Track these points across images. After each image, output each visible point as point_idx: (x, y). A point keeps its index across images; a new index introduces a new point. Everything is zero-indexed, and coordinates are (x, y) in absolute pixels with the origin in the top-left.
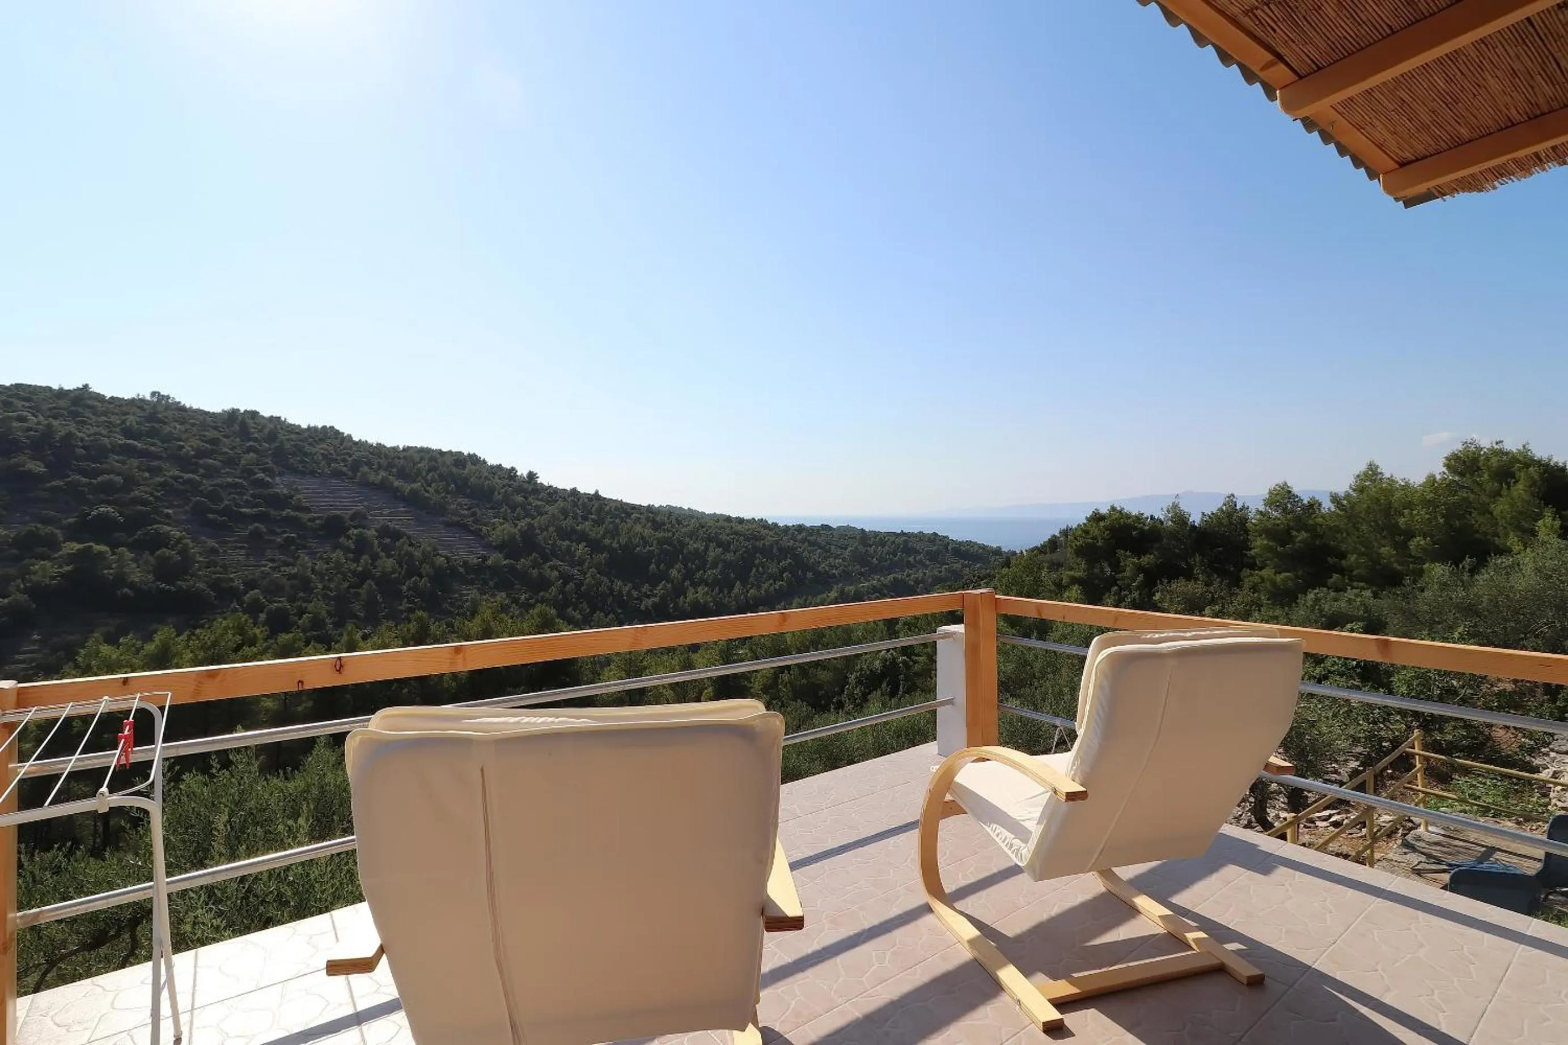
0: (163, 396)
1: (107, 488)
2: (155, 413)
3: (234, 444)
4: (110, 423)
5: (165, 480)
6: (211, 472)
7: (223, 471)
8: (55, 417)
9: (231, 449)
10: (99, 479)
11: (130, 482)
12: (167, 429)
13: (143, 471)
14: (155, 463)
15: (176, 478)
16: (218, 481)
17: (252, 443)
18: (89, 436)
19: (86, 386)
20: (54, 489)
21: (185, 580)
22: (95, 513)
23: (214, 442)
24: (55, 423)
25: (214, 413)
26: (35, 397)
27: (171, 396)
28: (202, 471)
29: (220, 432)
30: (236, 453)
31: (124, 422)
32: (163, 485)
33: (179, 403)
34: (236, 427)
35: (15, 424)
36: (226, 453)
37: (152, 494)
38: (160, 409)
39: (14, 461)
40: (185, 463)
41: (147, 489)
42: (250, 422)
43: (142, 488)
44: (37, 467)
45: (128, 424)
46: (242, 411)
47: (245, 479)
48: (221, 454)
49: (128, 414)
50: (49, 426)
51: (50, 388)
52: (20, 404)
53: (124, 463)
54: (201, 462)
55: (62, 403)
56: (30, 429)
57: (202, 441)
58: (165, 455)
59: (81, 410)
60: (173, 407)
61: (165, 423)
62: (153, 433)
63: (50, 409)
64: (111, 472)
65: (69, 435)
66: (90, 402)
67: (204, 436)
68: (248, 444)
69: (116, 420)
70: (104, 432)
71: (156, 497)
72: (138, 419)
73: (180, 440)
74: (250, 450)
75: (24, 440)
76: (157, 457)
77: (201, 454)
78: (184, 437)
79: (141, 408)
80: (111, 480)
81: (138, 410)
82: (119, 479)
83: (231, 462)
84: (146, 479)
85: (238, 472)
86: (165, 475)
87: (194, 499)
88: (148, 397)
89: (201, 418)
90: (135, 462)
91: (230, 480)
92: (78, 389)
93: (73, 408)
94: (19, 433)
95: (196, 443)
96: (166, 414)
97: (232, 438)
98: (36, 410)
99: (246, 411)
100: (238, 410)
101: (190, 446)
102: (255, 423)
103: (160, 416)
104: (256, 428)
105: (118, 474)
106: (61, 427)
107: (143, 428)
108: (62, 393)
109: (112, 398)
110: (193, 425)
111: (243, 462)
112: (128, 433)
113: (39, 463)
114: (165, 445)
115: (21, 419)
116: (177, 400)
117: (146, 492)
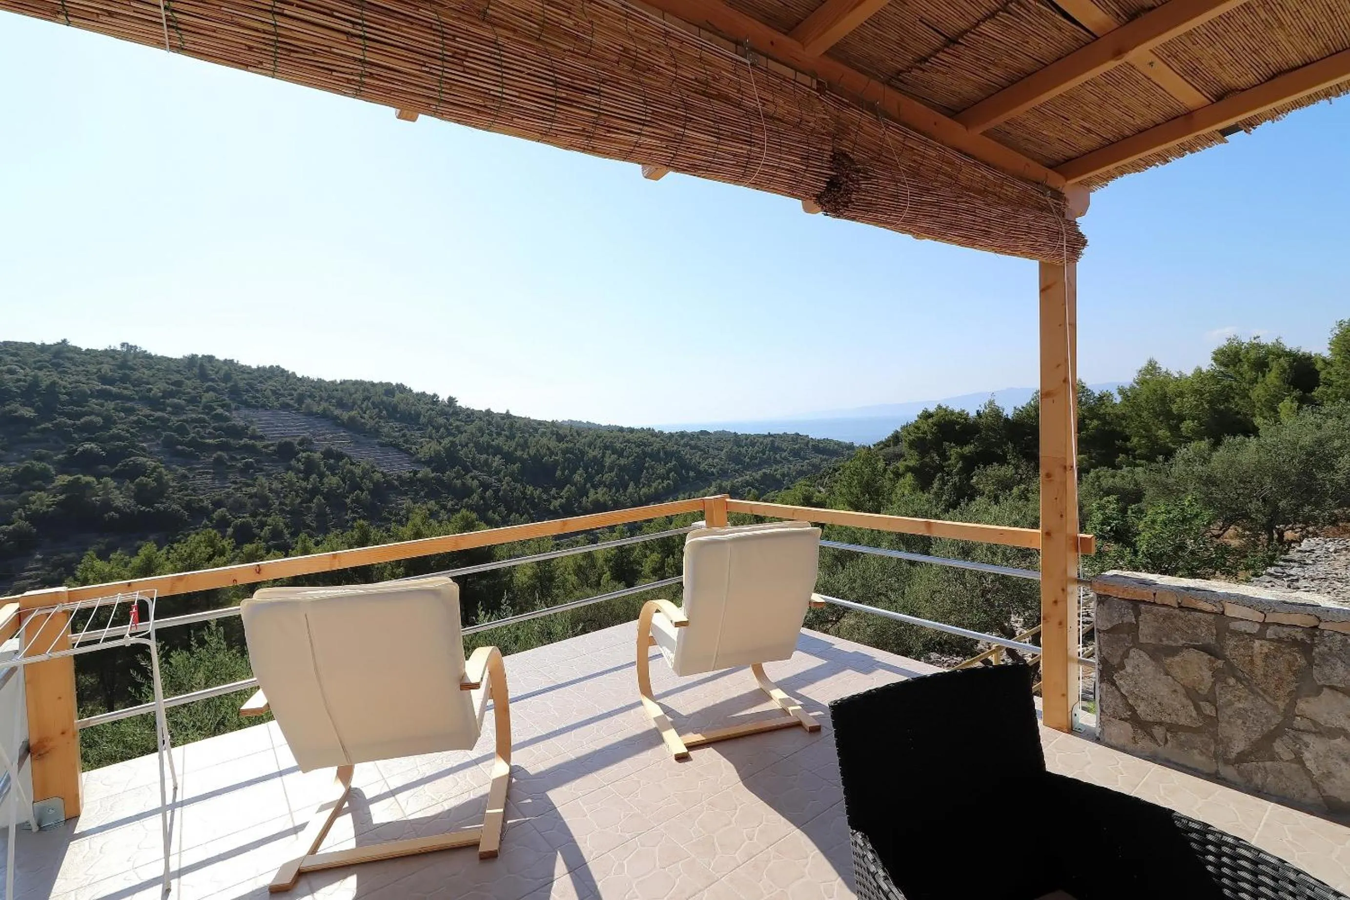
0: (132, 347)
1: (89, 428)
2: (126, 361)
3: (195, 385)
4: (88, 371)
5: (139, 418)
6: (178, 410)
7: (187, 408)
8: (40, 369)
9: (194, 389)
10: (82, 420)
11: (109, 422)
12: (136, 375)
13: (119, 411)
14: (129, 404)
15: (147, 416)
16: (184, 417)
17: (210, 383)
18: (70, 384)
19: (64, 341)
20: (44, 430)
21: (162, 503)
22: (80, 449)
23: (178, 384)
24: (41, 374)
25: (176, 359)
26: (21, 353)
27: (138, 346)
28: (169, 409)
29: (182, 374)
30: (198, 393)
31: (99, 370)
32: (138, 422)
33: (146, 351)
34: (196, 370)
35: (7, 376)
36: (189, 393)
37: (128, 431)
38: (130, 357)
39: (7, 408)
40: (155, 403)
41: (124, 426)
42: (207, 366)
43: (120, 426)
44: (28, 412)
45: (103, 371)
46: (200, 356)
47: (207, 414)
48: (184, 394)
49: (102, 363)
50: (35, 377)
51: (33, 344)
52: (8, 358)
53: (102, 406)
54: (167, 401)
55: (46, 356)
56: (19, 380)
57: (167, 383)
58: (137, 397)
59: (61, 361)
60: (140, 355)
61: (134, 370)
62: (124, 379)
63: (35, 362)
64: (91, 413)
65: (54, 383)
66: (70, 355)
67: (169, 379)
68: (207, 385)
69: (92, 369)
70: (83, 379)
71: (131, 434)
72: (112, 367)
73: (148, 384)
74: (209, 389)
75: (14, 389)
76: (129, 399)
77: (167, 394)
78: (152, 380)
79: (113, 357)
80: (91, 421)
81: (110, 359)
82: (99, 420)
83: (193, 400)
84: (122, 418)
85: (200, 409)
86: (138, 414)
87: (164, 434)
88: (119, 348)
89: (165, 364)
90: (111, 405)
91: (194, 416)
92: (58, 344)
93: (54, 361)
94: (11, 384)
95: (162, 385)
96: (135, 362)
97: (193, 380)
98: (23, 364)
99: (203, 356)
100: (197, 355)
101: (158, 388)
102: (212, 366)
103: (130, 363)
104: (213, 371)
105: (98, 415)
106: (46, 378)
107: (116, 374)
108: (44, 348)
109: (88, 350)
110: (158, 370)
111: (204, 400)
112: (104, 380)
113: (29, 409)
114: (137, 389)
115: (11, 372)
116: (143, 349)
117: (123, 430)
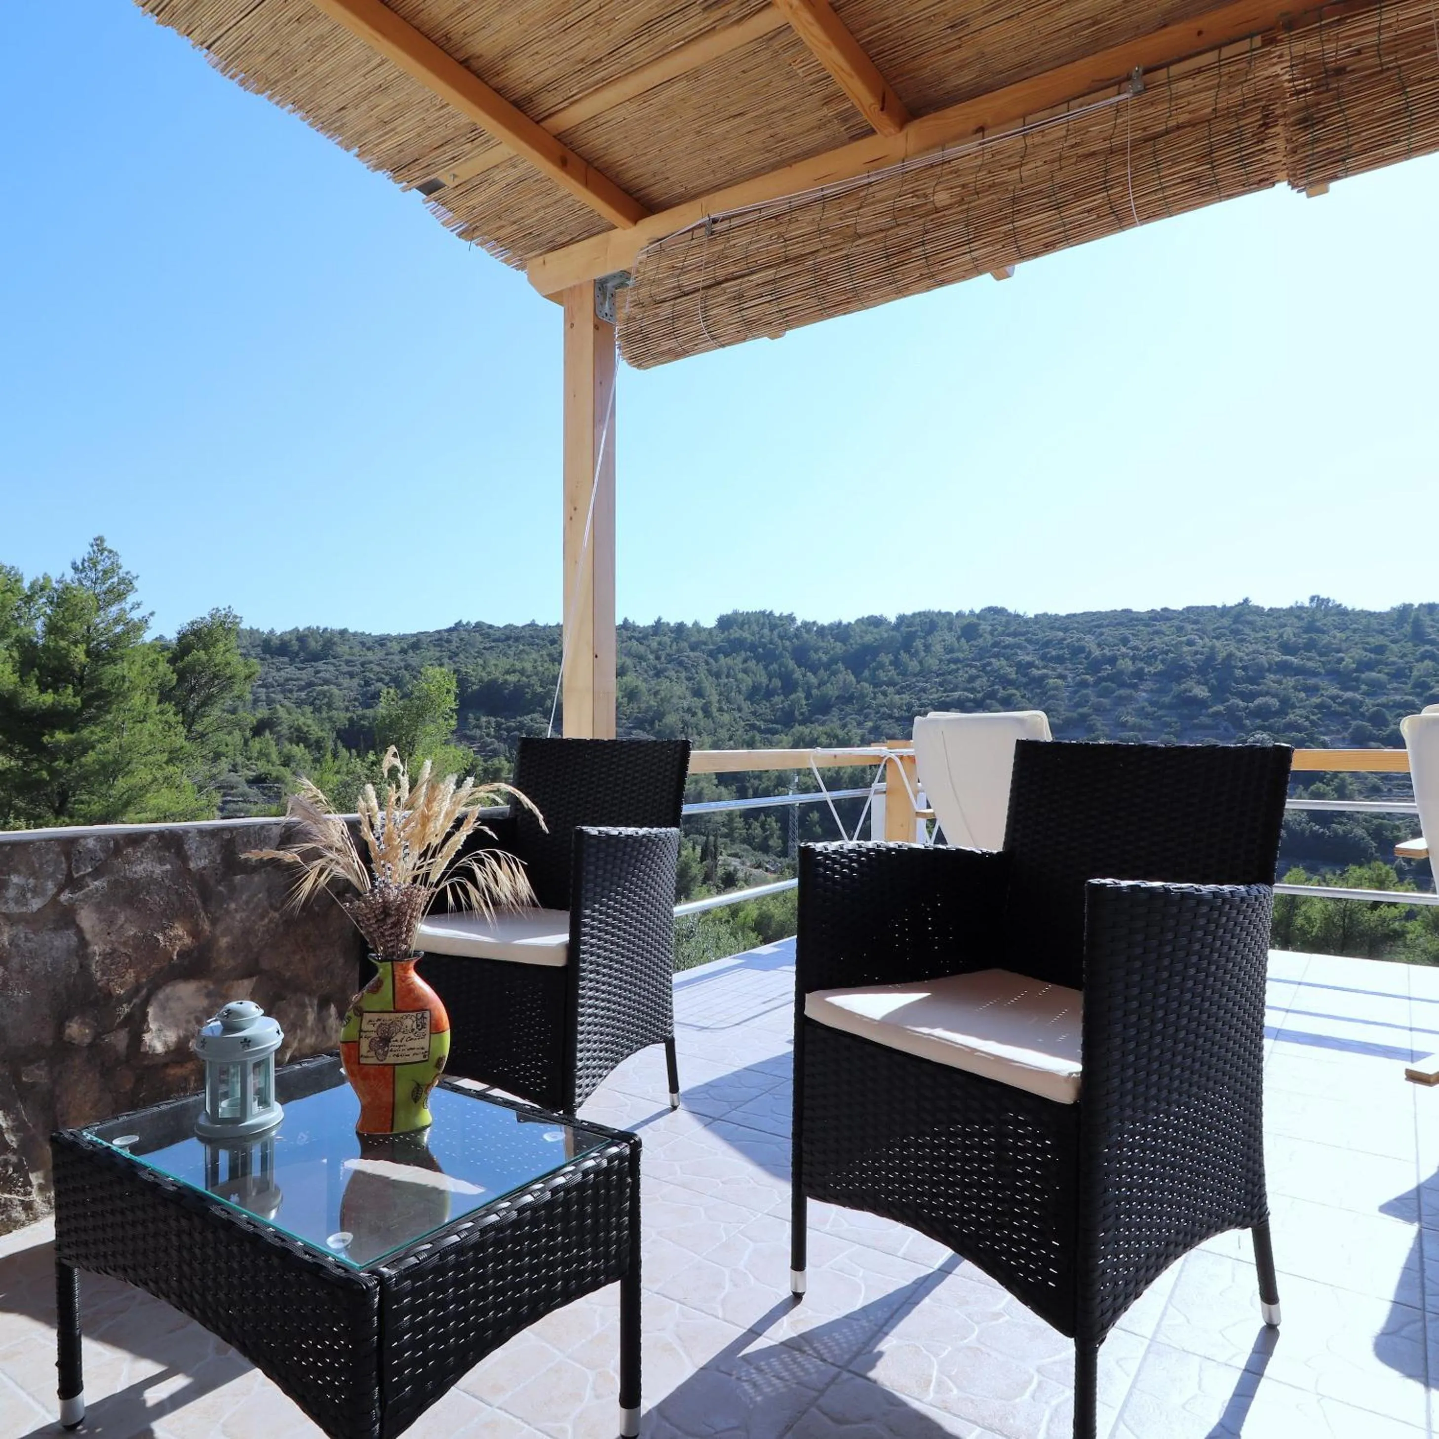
0: (1323, 600)
1: (1263, 713)
2: (1314, 621)
3: (1404, 651)
4: (1268, 638)
5: (1323, 701)
6: (1376, 688)
7: (1389, 687)
8: (1218, 638)
9: (1401, 657)
10: (1256, 702)
11: (1286, 704)
12: (1325, 639)
13: (1299, 691)
14: (1312, 681)
15: (1334, 698)
16: (1383, 700)
17: (1428, 647)
18: (1247, 655)
19: (1246, 601)
20: (1217, 714)
21: (1340, 823)
23: (1380, 650)
24: (1218, 644)
25: (1380, 613)
26: (1202, 619)
27: (1331, 598)
28: (1364, 687)
29: (1388, 636)
30: (1407, 663)
31: (1281, 636)
33: (1340, 605)
34: (1408, 628)
35: (1186, 649)
36: (1394, 663)
37: (1307, 718)
38: (1319, 615)
39: (1183, 686)
40: (1348, 680)
41: (1302, 711)
42: (1427, 620)
43: (1298, 711)
44: (1201, 692)
45: (1285, 637)
46: (1416, 606)
47: (1419, 695)
48: (1387, 664)
49: (1285, 625)
50: (1213, 648)
51: (1214, 607)
52: (1189, 627)
53: (1280, 683)
55: (1226, 622)
56: (1196, 653)
57: (1366, 650)
58: (1323, 671)
59: (1241, 627)
60: (1333, 611)
61: (1324, 632)
62: (1310, 646)
63: (1214, 630)
64: (1267, 694)
65: (1230, 656)
66: (1250, 618)
67: (1367, 643)
68: (1422, 649)
69: (1273, 634)
70: (1262, 649)
72: (1296, 631)
73: (1339, 651)
74: (1424, 656)
75: (1192, 664)
76: (1314, 674)
77: (1365, 666)
78: (1344, 646)
79: (1299, 618)
80: (1266, 703)
81: (1295, 620)
82: (1275, 703)
83: (1399, 675)
84: (1302, 701)
85: (1408, 687)
86: (1322, 695)
87: (1354, 723)
88: (1307, 604)
89: (1364, 621)
90: (1290, 682)
91: (1398, 698)
92: (1240, 604)
93: (1233, 627)
94: (1189, 658)
95: (1357, 653)
96: (1324, 621)
97: (1402, 643)
98: (1202, 633)
99: (1421, 605)
100: (1411, 605)
101: (1351, 657)
102: (1433, 620)
103: (1319, 624)
104: (1432, 627)
105: (1274, 696)
106: (1223, 648)
107: (1300, 641)
108: (1225, 611)
109: (1271, 609)
110: (1355, 631)
111: (1415, 673)
112: (1286, 648)
113: (1203, 687)
114: (1323, 659)
115: (1190, 643)
116: (1338, 603)
117: (1301, 716)
